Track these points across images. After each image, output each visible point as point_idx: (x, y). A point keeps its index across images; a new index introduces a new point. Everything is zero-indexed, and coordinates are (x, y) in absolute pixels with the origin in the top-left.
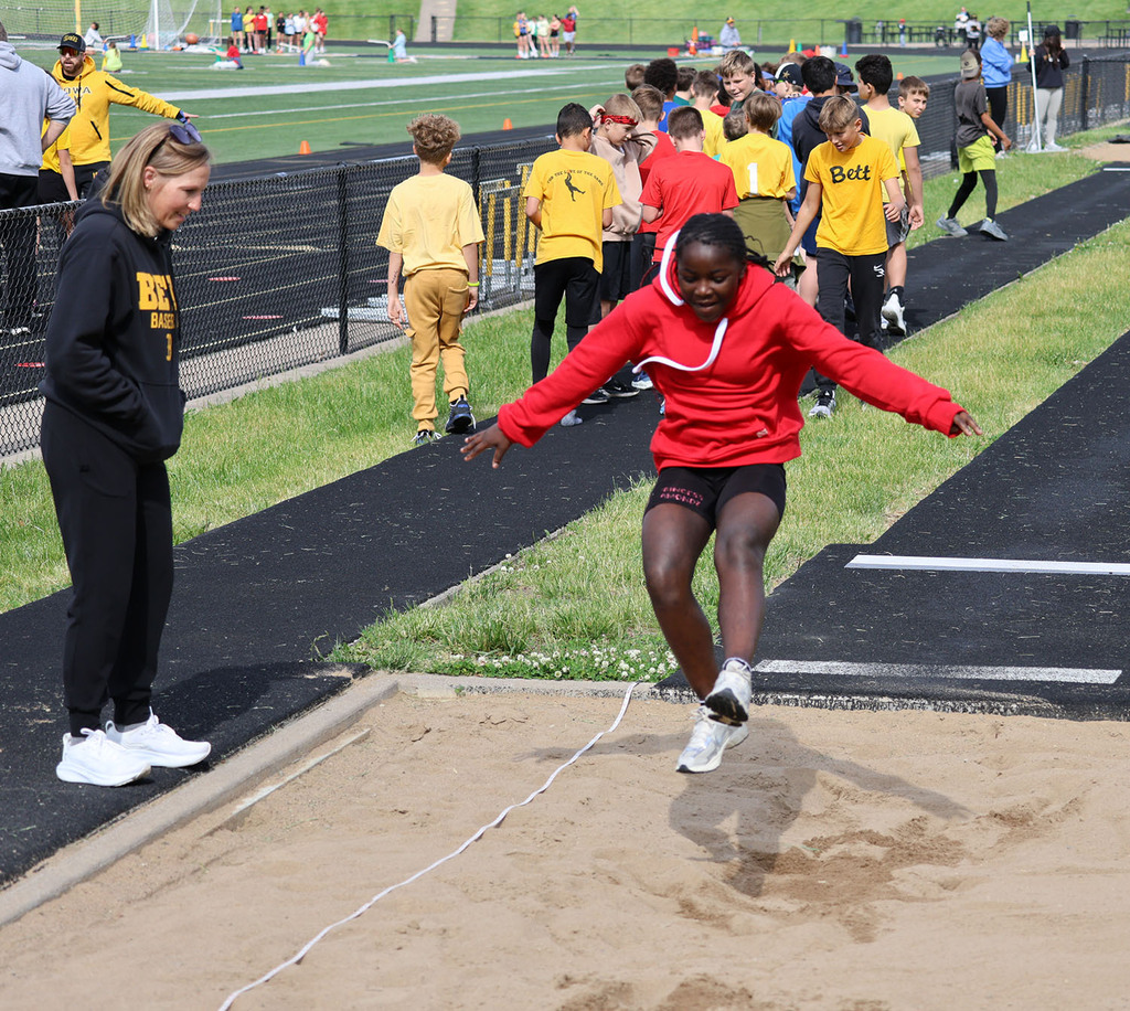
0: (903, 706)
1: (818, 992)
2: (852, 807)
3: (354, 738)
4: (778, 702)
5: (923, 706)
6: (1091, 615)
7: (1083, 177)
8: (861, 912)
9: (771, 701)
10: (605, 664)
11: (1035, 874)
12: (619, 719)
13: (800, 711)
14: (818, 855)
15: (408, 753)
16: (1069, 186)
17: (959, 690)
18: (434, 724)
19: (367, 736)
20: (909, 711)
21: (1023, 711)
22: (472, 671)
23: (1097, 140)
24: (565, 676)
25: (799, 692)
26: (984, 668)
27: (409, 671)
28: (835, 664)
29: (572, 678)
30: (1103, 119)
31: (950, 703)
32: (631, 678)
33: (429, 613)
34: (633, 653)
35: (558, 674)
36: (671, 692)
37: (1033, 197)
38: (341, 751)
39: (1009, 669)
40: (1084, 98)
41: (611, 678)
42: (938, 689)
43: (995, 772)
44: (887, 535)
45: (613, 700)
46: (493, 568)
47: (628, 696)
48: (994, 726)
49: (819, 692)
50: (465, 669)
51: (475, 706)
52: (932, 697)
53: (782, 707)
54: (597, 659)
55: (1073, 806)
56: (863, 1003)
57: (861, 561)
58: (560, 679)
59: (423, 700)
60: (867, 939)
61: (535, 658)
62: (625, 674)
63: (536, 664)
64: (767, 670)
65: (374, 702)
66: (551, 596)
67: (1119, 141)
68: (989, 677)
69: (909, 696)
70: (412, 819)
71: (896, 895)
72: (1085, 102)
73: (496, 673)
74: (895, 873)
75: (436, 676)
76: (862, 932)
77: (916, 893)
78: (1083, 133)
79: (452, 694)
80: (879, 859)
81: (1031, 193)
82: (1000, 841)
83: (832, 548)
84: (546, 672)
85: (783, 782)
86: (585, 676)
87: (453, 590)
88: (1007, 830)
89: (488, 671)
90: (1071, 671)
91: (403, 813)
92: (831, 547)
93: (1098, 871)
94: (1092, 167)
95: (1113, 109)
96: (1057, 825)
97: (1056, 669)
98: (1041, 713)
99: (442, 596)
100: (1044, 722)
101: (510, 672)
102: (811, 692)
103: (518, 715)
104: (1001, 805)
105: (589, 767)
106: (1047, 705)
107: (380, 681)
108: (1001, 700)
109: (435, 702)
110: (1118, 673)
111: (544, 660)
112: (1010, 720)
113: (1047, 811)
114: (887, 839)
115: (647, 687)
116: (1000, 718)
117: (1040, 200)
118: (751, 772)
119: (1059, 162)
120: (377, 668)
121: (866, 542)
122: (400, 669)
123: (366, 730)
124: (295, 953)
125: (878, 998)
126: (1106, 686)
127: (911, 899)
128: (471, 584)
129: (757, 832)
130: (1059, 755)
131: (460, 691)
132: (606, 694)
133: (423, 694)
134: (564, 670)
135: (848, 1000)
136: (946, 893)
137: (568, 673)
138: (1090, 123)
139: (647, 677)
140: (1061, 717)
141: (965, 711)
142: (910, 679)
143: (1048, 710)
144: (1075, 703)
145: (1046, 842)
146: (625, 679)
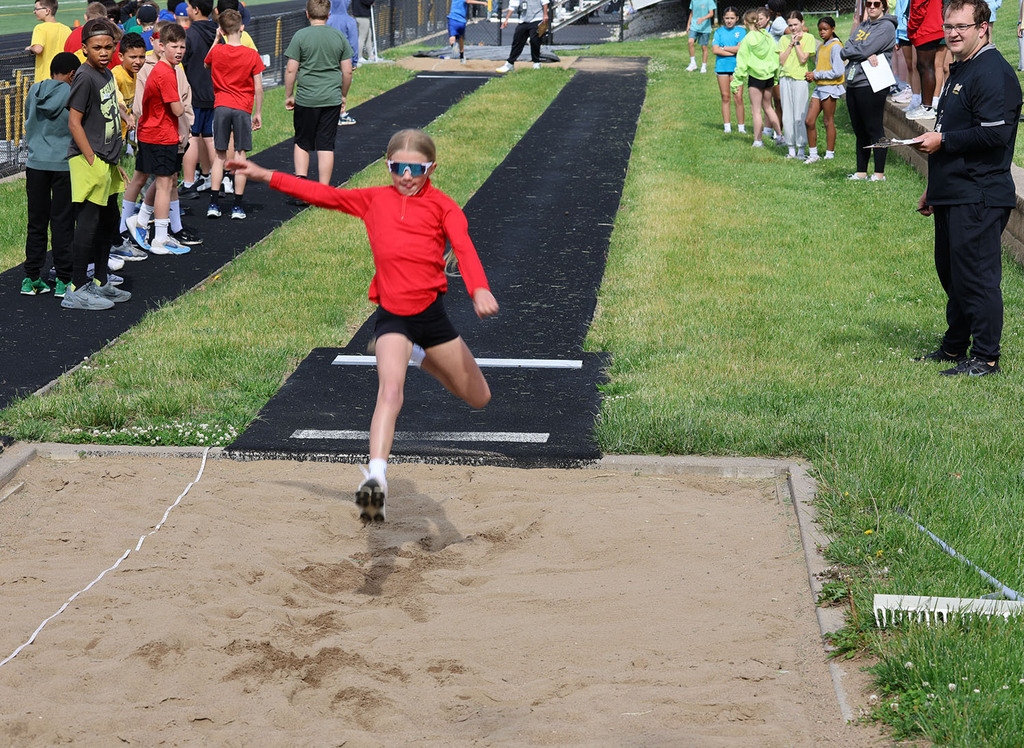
0: (403, 460)
1: (410, 656)
2: (377, 532)
3: (15, 489)
4: (314, 459)
5: (417, 461)
6: (516, 396)
7: (404, 82)
8: (414, 602)
9: (309, 458)
10: (187, 434)
11: (522, 573)
12: (200, 473)
13: (330, 465)
14: (362, 565)
15: (54, 499)
16: (396, 89)
17: (442, 449)
18: (72, 480)
19: (22, 488)
20: (407, 464)
21: (488, 463)
22: (89, 440)
23: (404, 55)
24: (158, 443)
25: (329, 452)
26: (454, 433)
27: (42, 441)
28: (348, 432)
29: (163, 445)
30: (404, 39)
31: (436, 458)
32: (205, 444)
33: (42, 399)
34: (204, 426)
35: (153, 441)
36: (237, 453)
37: (373, 97)
38: (7, 498)
39: (470, 433)
40: (391, 23)
41: (192, 444)
42: (426, 448)
43: (473, 506)
44: (353, 342)
45: (195, 459)
46: (77, 367)
47: (205, 457)
48: (468, 473)
49: (343, 452)
50: (83, 439)
51: (95, 465)
52: (423, 454)
53: (317, 463)
54: (181, 431)
55: (534, 527)
56: (443, 661)
57: (341, 359)
58: (154, 445)
59: (55, 462)
60: (422, 620)
61: (135, 431)
62: (201, 441)
63: (136, 435)
64: (301, 436)
65: (22, 464)
66: (126, 387)
67: (421, 55)
68: (460, 439)
69: (407, 453)
70: (74, 545)
71: (431, 590)
72: (393, 26)
73: (107, 441)
74: (424, 575)
75: (63, 444)
76: (418, 615)
77: (444, 588)
78: (393, 49)
79: (76, 457)
80: (408, 567)
81: (371, 93)
82: (489, 552)
83: (318, 351)
84: (144, 440)
85: (327, 515)
86: (173, 443)
87: (53, 383)
88: (491, 545)
89: (101, 440)
90: (514, 434)
91: (66, 541)
92: (316, 350)
93: (565, 571)
94: (408, 74)
95: (409, 32)
96: (526, 540)
97: (504, 433)
98: (500, 464)
99: (46, 387)
100: (503, 470)
101: (117, 441)
102: (338, 452)
103: (129, 471)
104: (483, 527)
105: (189, 507)
106: (503, 458)
107: (22, 449)
108: (472, 455)
109: (65, 463)
110: (547, 435)
111: (143, 432)
112: (479, 469)
113: (514, 531)
114: (407, 553)
115: (219, 450)
116: (471, 468)
117: (378, 99)
118: (303, 509)
119: (386, 72)
120: (19, 439)
121: (339, 346)
122: (36, 439)
123: (21, 484)
124: (28, 638)
125: (453, 658)
126: (541, 444)
127: (443, 593)
128: (64, 379)
129: (315, 550)
130: (516, 492)
131: (82, 455)
132: (190, 456)
133: (54, 457)
134: (157, 438)
135: (433, 660)
136: (464, 588)
137: (160, 441)
138: (396, 42)
139: (218, 443)
140: (514, 466)
141: (447, 463)
142: (404, 441)
143: (505, 461)
144: (523, 457)
145: (521, 553)
146: (201, 445)
